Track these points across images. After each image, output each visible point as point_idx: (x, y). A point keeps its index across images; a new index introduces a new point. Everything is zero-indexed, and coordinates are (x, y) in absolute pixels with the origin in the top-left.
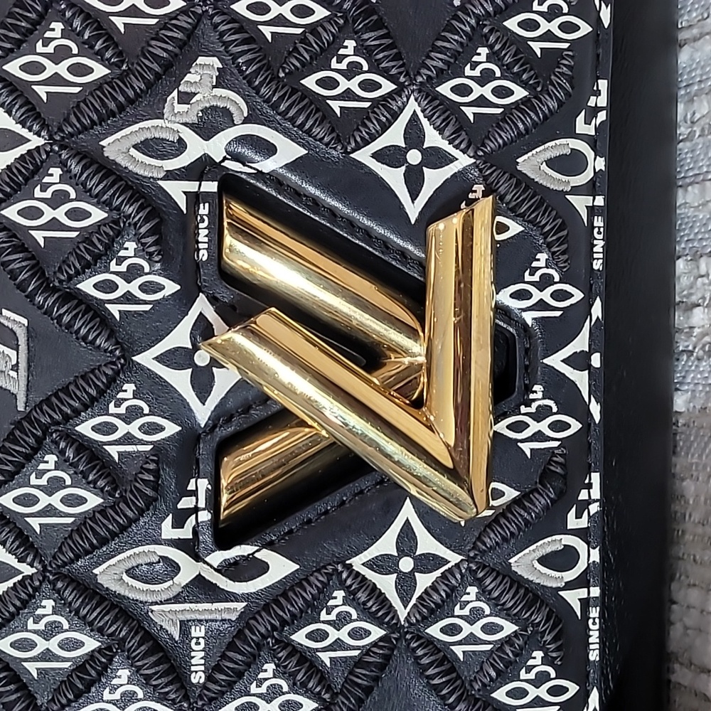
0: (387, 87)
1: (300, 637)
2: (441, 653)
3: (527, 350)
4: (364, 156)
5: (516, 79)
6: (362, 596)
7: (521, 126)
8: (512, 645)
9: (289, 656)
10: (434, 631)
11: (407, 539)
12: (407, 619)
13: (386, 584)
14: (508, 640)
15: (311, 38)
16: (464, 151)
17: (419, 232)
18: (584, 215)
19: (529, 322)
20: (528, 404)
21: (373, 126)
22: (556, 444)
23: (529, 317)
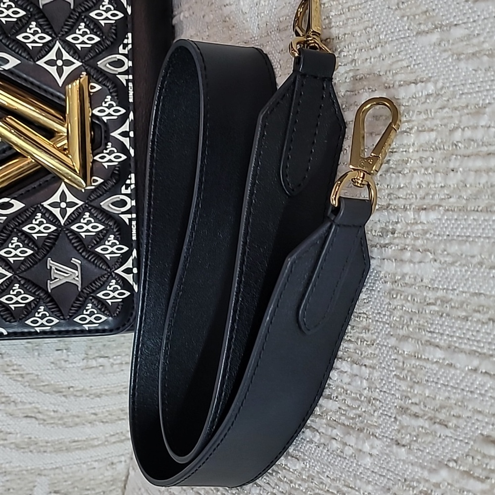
0: (48, 38)
1: (26, 229)
2: (77, 235)
3: (106, 131)
4: (41, 63)
5: (96, 34)
6: (47, 215)
7: (97, 51)
8: (102, 233)
9: (21, 235)
10: (74, 227)
11: (63, 197)
12: (64, 224)
13: (56, 212)
14: (101, 231)
15: (19, 23)
16: (78, 60)
18: (125, 83)
19: (106, 121)
20: (106, 149)
21: (43, 52)
22: (116, 163)
23: (105, 119)
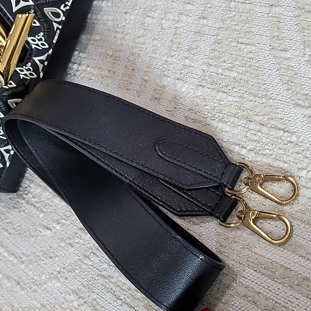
3: (30, 54)
7: (47, 1)
16: (32, 1)
17: (14, 15)
18: (55, 29)
19: (33, 48)
20: (26, 66)
22: (29, 78)
23: (33, 46)
